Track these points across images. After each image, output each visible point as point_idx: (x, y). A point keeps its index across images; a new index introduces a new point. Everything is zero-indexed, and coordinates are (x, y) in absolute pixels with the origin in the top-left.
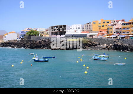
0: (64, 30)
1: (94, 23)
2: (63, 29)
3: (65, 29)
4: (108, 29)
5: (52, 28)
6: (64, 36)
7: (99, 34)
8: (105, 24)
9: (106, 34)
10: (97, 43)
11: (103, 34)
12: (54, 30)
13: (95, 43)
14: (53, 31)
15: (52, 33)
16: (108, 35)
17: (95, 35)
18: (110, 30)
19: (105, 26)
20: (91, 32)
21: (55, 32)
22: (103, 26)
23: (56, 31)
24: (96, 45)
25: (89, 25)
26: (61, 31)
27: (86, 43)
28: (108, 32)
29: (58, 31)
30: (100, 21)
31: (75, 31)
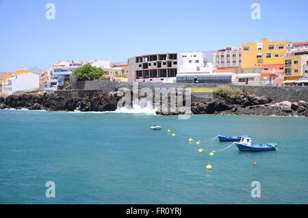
0: (173, 66)
1: (246, 49)
2: (170, 64)
3: (175, 63)
4: (288, 63)
5: (137, 62)
6: (171, 80)
7: (263, 75)
8: (273, 52)
9: (281, 77)
10: (264, 98)
11: (273, 76)
12: (146, 65)
13: (259, 98)
14: (141, 69)
15: (139, 74)
16: (285, 79)
17: (252, 79)
18: (293, 66)
19: (273, 56)
20: (242, 72)
21: (148, 71)
22: (269, 56)
23: (149, 68)
24: (261, 102)
25: (225, 53)
26: (163, 67)
27: (235, 99)
28: (288, 71)
29: (155, 67)
30: (260, 45)
31: (198, 69)
